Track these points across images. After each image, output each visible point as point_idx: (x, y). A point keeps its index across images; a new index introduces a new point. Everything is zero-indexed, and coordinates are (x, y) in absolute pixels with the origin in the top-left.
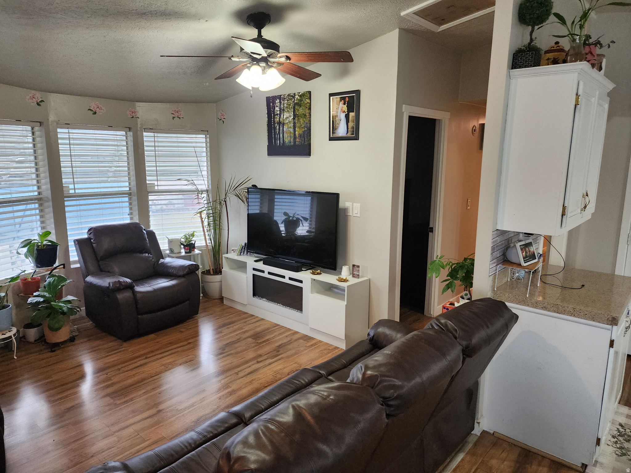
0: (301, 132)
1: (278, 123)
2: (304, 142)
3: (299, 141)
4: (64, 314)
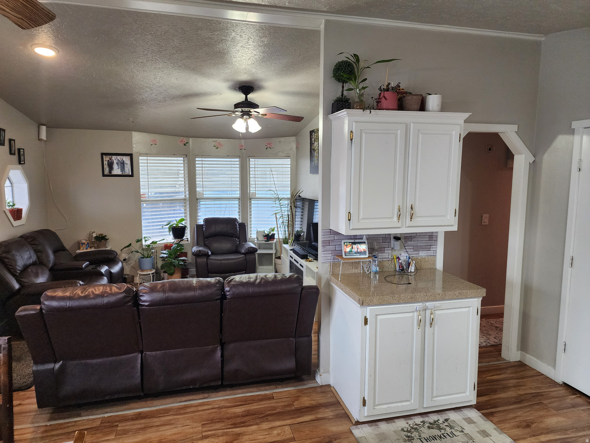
4: (175, 267)
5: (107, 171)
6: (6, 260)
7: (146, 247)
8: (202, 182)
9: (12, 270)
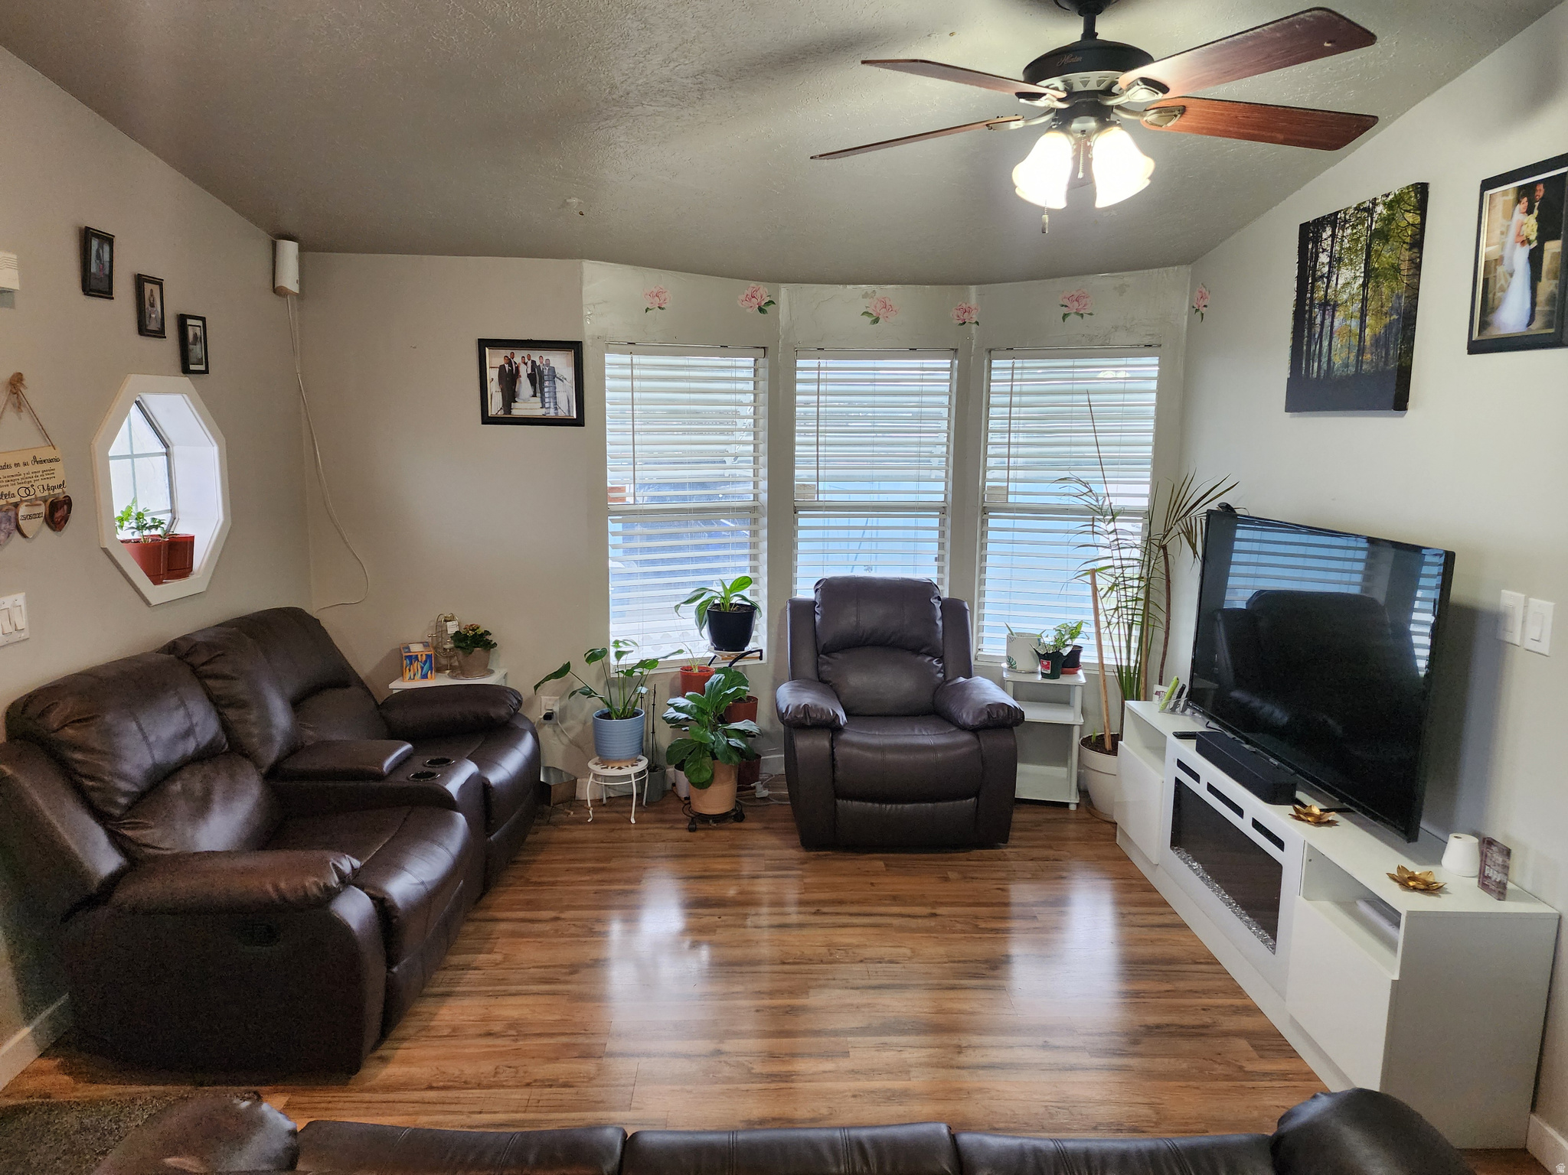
0: (1379, 329)
1: (1320, 305)
2: (1386, 363)
3: (1372, 360)
4: (714, 757)
5: (495, 407)
6: (78, 756)
7: (621, 675)
8: (815, 448)
9: (96, 796)
